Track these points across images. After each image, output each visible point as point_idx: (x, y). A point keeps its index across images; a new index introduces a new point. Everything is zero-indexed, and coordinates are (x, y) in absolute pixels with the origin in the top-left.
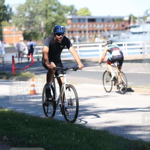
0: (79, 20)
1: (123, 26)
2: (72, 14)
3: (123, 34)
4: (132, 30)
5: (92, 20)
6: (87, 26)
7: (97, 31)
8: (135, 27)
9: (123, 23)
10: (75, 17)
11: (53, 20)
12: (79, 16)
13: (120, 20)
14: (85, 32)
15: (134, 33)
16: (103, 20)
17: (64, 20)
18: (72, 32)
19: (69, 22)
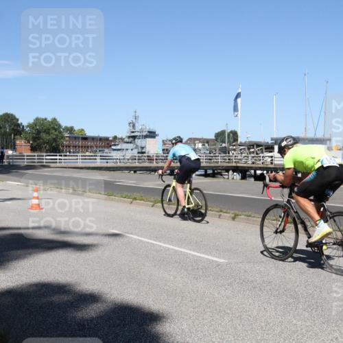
0: (75, 138)
1: (108, 144)
2: (70, 133)
3: (106, 150)
4: (113, 147)
5: (85, 139)
6: (80, 143)
7: (88, 147)
8: (115, 145)
9: (108, 142)
10: (73, 135)
11: (54, 137)
12: (76, 135)
13: (107, 139)
14: (79, 147)
15: (114, 150)
16: (93, 139)
17: (63, 137)
18: (69, 147)
19: (67, 139)
